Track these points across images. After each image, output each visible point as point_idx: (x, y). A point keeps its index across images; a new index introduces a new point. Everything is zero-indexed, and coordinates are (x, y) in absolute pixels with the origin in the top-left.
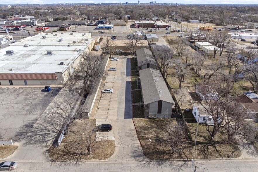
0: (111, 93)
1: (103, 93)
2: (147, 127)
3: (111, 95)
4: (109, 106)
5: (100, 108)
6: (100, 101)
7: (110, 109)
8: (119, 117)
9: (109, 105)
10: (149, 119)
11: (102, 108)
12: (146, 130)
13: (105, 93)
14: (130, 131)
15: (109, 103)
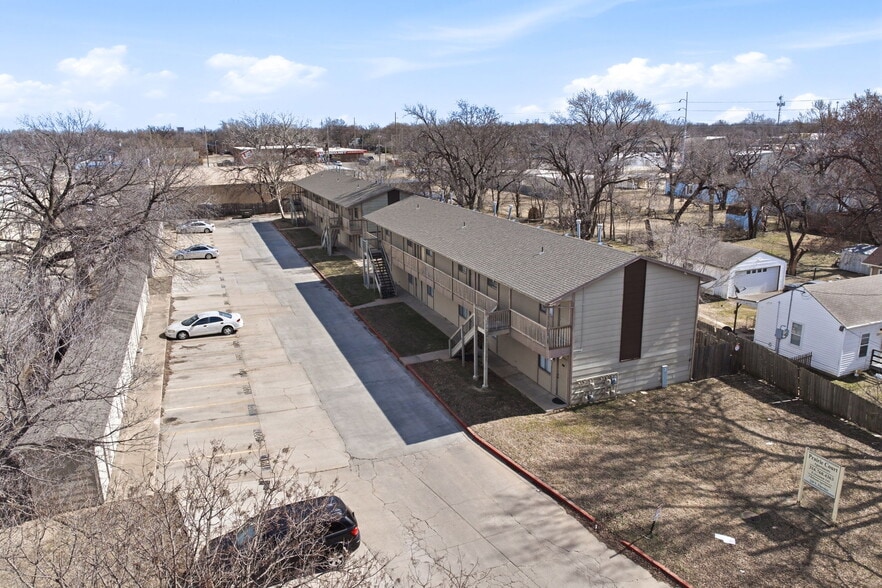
0: (234, 332)
1: (178, 338)
2: (613, 456)
3: (236, 345)
4: (246, 398)
5: (181, 414)
6: (166, 381)
7: (262, 407)
8: (354, 443)
9: (248, 391)
10: (574, 410)
11: (200, 411)
12: (620, 474)
13: (188, 337)
14: (511, 514)
15: (242, 381)
